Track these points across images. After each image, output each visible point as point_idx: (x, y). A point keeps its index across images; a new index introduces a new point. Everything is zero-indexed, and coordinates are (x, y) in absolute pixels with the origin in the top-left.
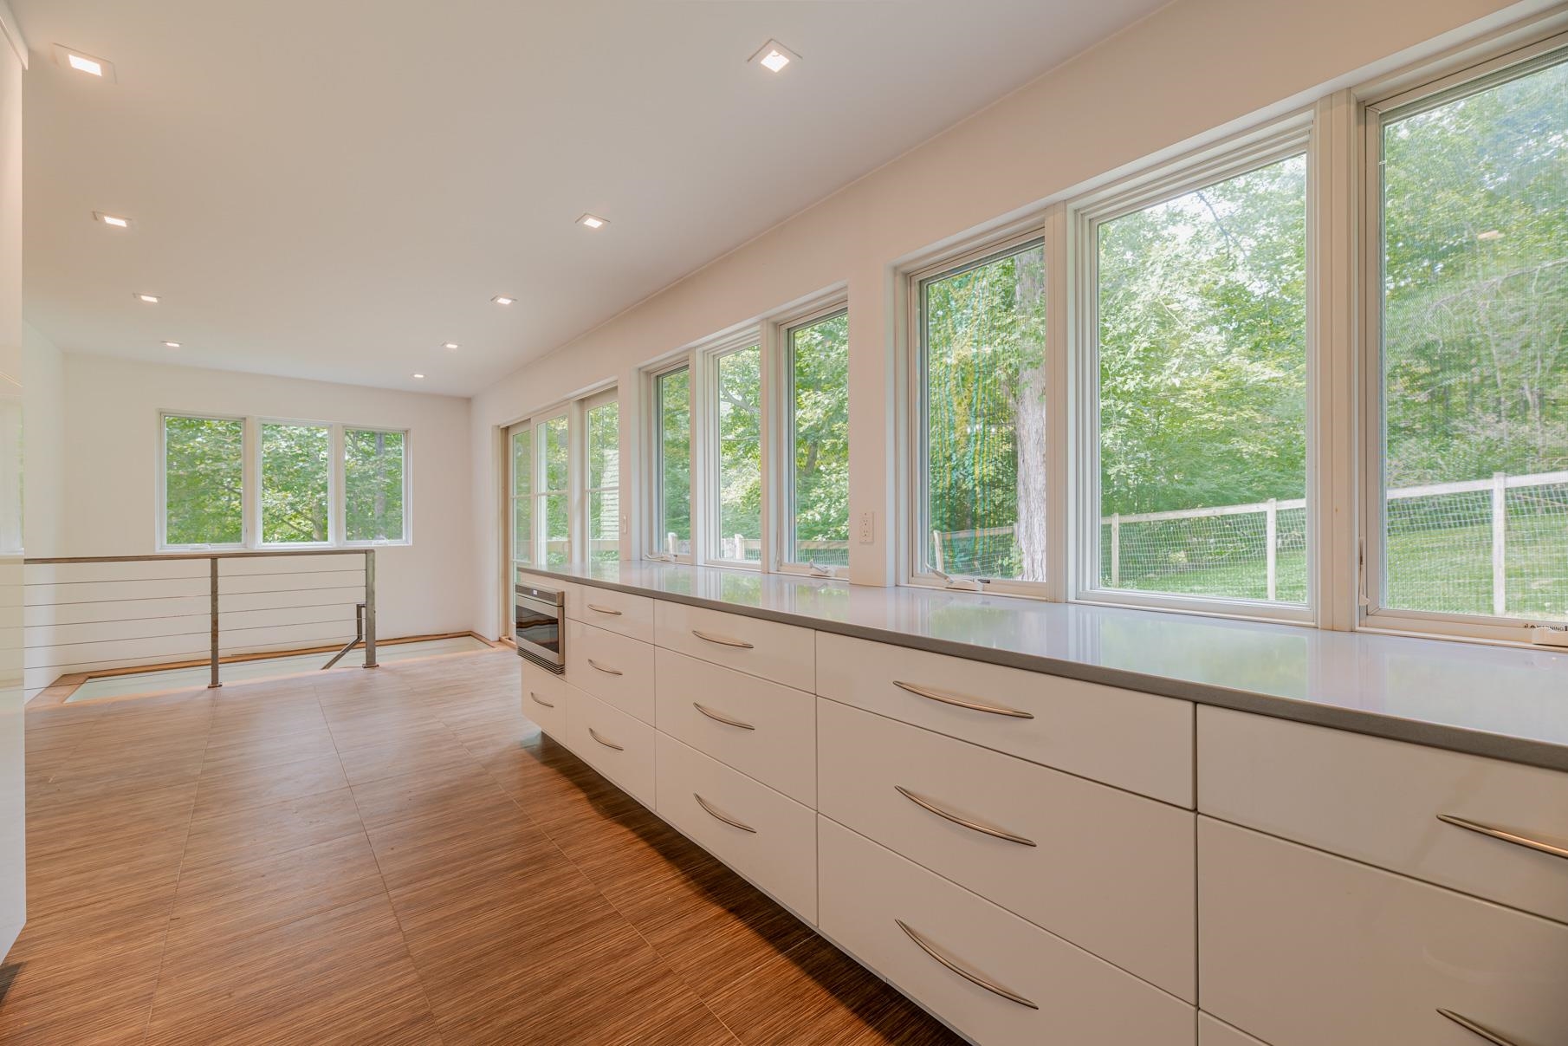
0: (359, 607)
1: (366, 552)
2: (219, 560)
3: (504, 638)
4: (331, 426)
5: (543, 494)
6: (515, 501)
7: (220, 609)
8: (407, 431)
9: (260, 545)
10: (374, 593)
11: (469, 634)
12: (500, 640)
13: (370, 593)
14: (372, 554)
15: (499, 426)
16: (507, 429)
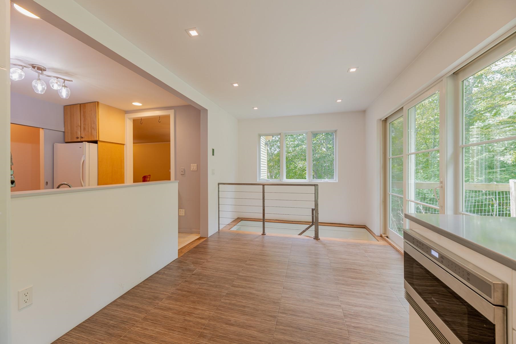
0: (313, 210)
1: (314, 185)
2: (265, 186)
3: (383, 235)
4: (307, 133)
5: (413, 154)
6: (391, 159)
7: (265, 205)
8: (336, 131)
9: (285, 180)
10: (318, 204)
11: (364, 227)
12: (381, 236)
13: (316, 205)
14: (317, 186)
15: (381, 119)
16: (386, 120)
